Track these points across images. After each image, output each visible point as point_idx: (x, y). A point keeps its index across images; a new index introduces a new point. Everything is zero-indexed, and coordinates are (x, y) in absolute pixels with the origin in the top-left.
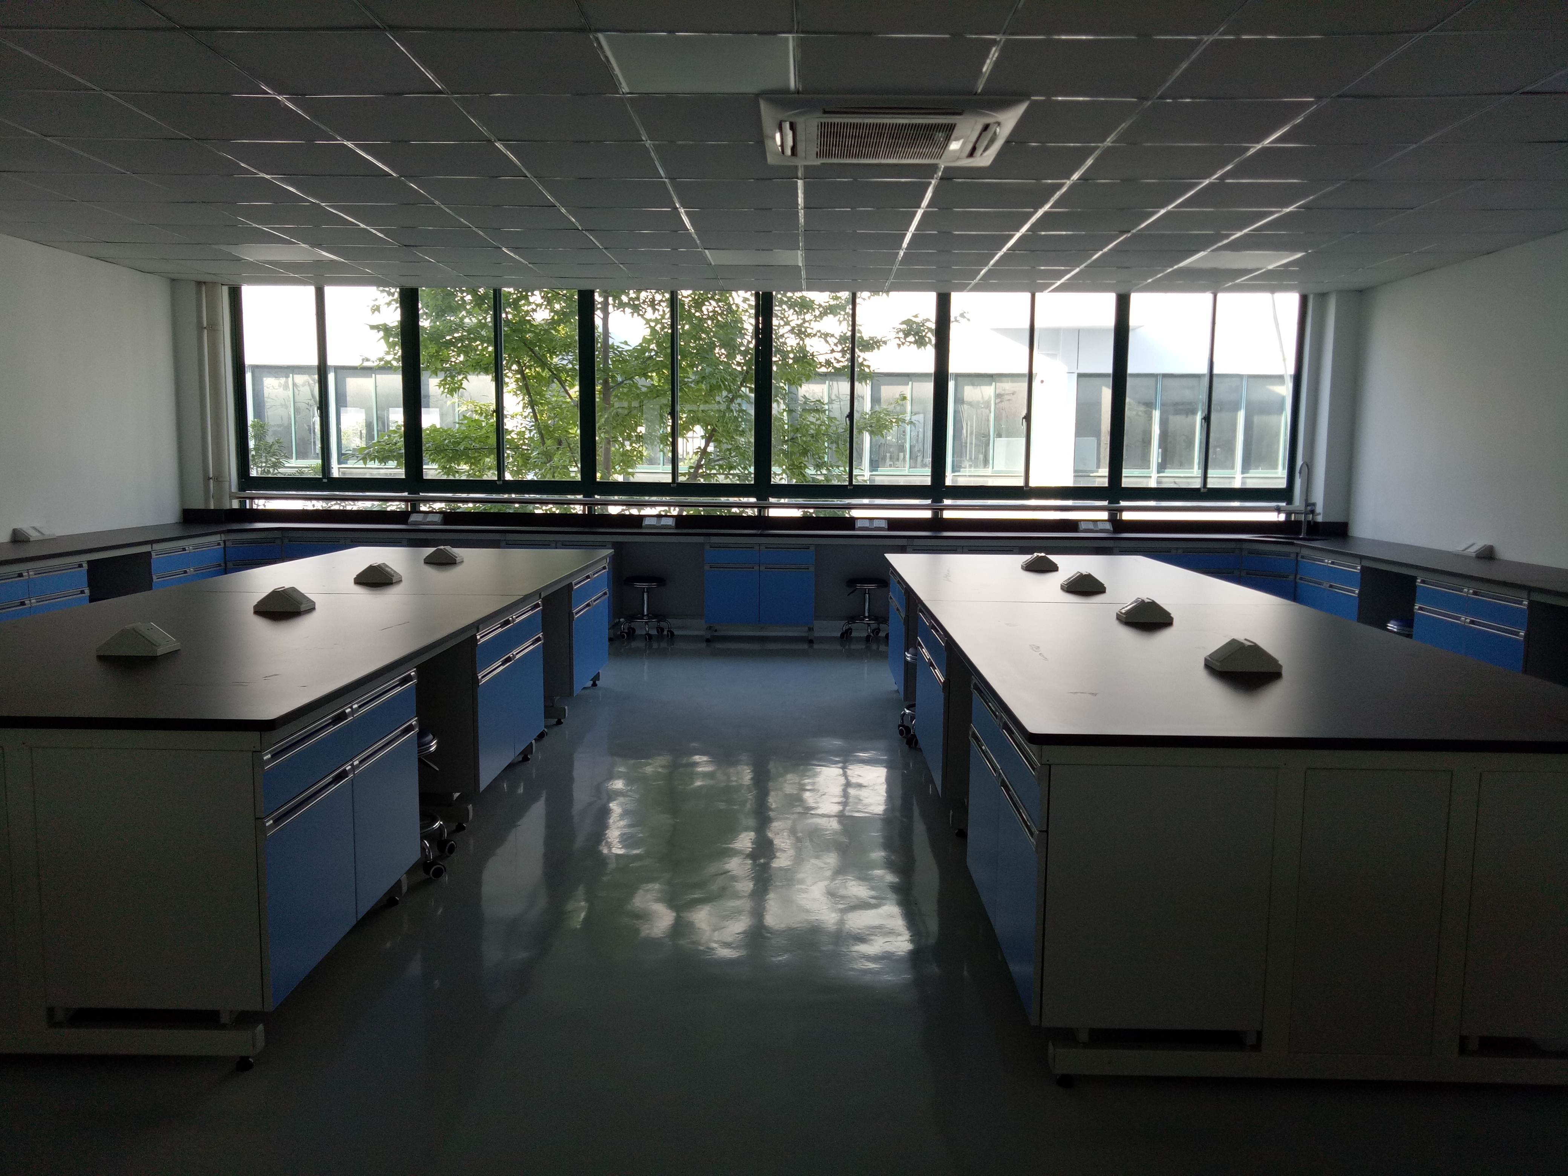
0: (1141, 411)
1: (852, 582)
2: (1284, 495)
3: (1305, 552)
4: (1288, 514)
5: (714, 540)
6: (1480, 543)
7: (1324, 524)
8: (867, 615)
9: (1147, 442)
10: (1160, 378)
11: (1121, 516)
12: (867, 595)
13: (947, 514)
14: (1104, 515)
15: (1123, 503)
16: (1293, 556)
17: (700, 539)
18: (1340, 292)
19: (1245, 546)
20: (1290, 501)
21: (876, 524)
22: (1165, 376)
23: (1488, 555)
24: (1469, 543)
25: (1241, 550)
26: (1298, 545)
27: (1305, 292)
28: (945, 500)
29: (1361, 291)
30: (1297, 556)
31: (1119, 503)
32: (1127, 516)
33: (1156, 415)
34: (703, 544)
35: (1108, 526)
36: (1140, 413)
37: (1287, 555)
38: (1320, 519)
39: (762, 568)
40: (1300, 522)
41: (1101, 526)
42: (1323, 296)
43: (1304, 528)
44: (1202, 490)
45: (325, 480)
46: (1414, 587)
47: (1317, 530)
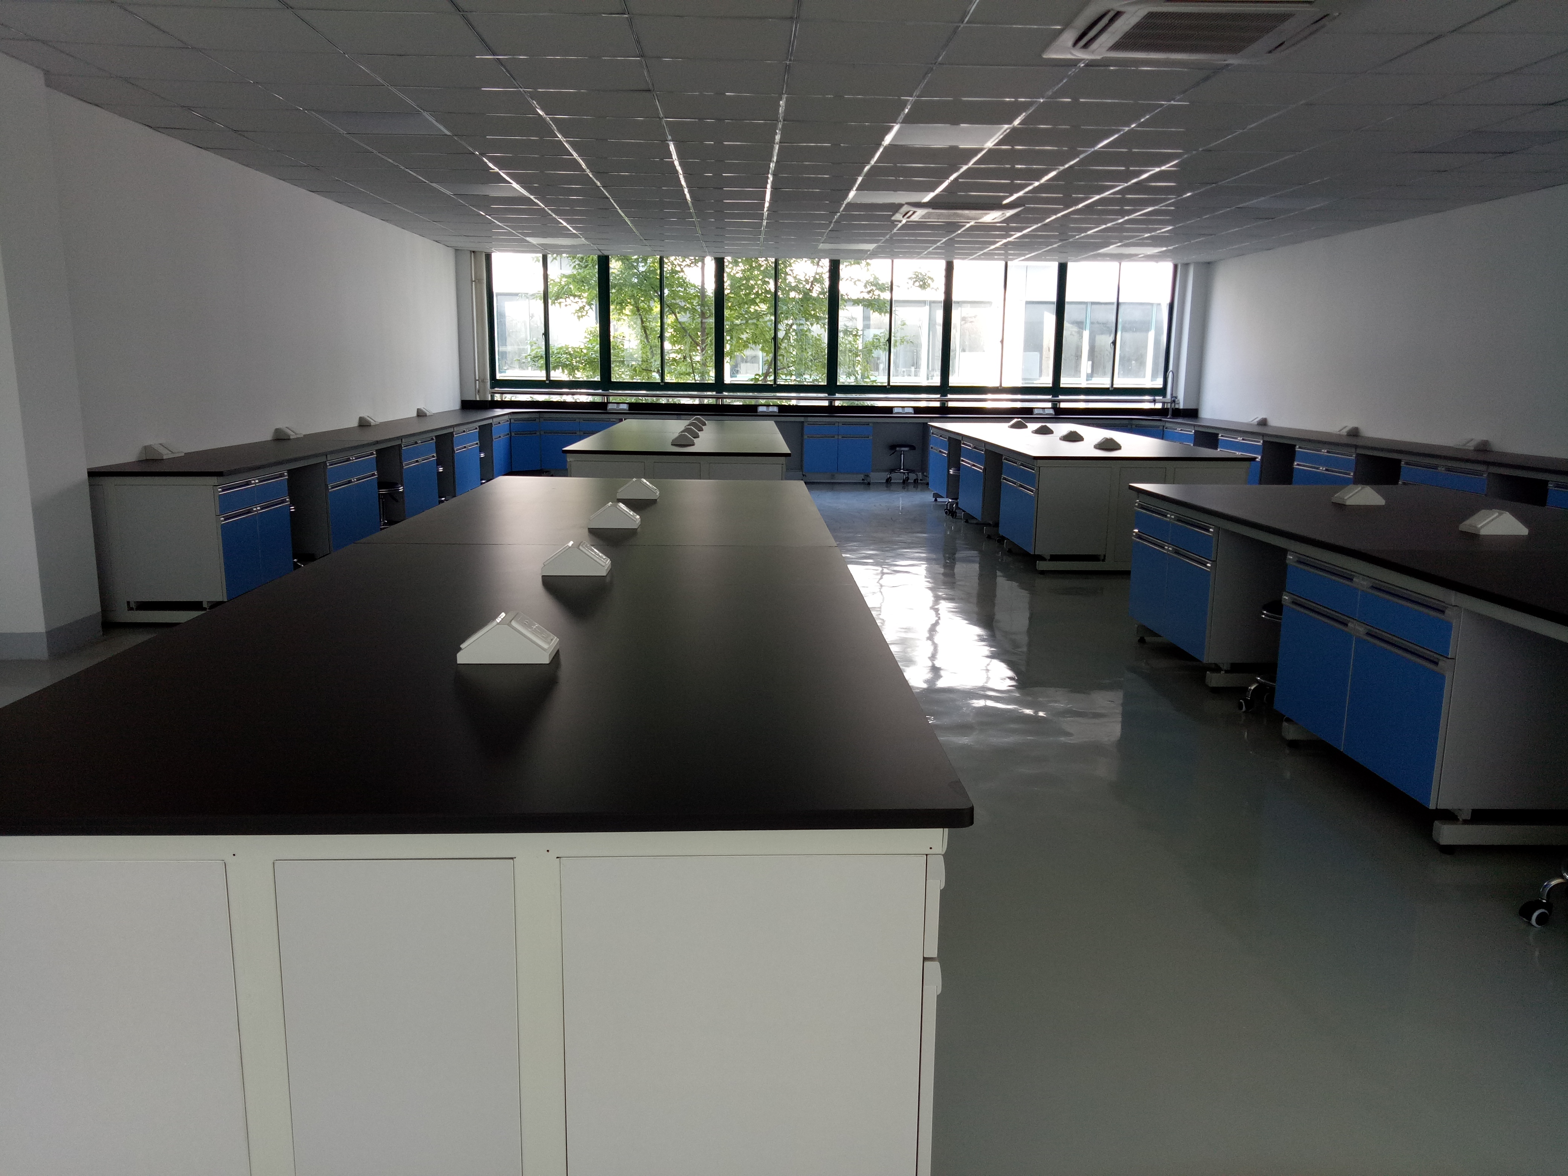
0: (1075, 332)
1: (893, 447)
2: (1162, 392)
3: (1167, 425)
4: (1164, 403)
5: (810, 419)
6: (1260, 417)
7: (1184, 410)
8: (902, 468)
9: (1078, 357)
10: (1089, 306)
11: (1059, 405)
12: (903, 455)
13: (951, 404)
14: (1049, 405)
15: (1061, 397)
16: (1161, 428)
17: (802, 419)
18: (1197, 264)
19: (1134, 422)
20: (1164, 395)
21: (907, 410)
22: (1093, 303)
23: (1263, 423)
24: (1256, 417)
25: (1132, 425)
26: (1164, 421)
27: (1176, 262)
28: (948, 395)
29: (1209, 263)
30: (1163, 428)
31: (1058, 397)
32: (1063, 405)
33: (1086, 334)
34: (803, 422)
35: (1052, 411)
36: (1074, 333)
37: (1158, 427)
38: (1181, 407)
39: (840, 437)
40: (1168, 409)
41: (1047, 411)
42: (1186, 265)
43: (1170, 412)
44: (1110, 389)
45: (547, 382)
46: (1217, 440)
47: (1178, 413)
